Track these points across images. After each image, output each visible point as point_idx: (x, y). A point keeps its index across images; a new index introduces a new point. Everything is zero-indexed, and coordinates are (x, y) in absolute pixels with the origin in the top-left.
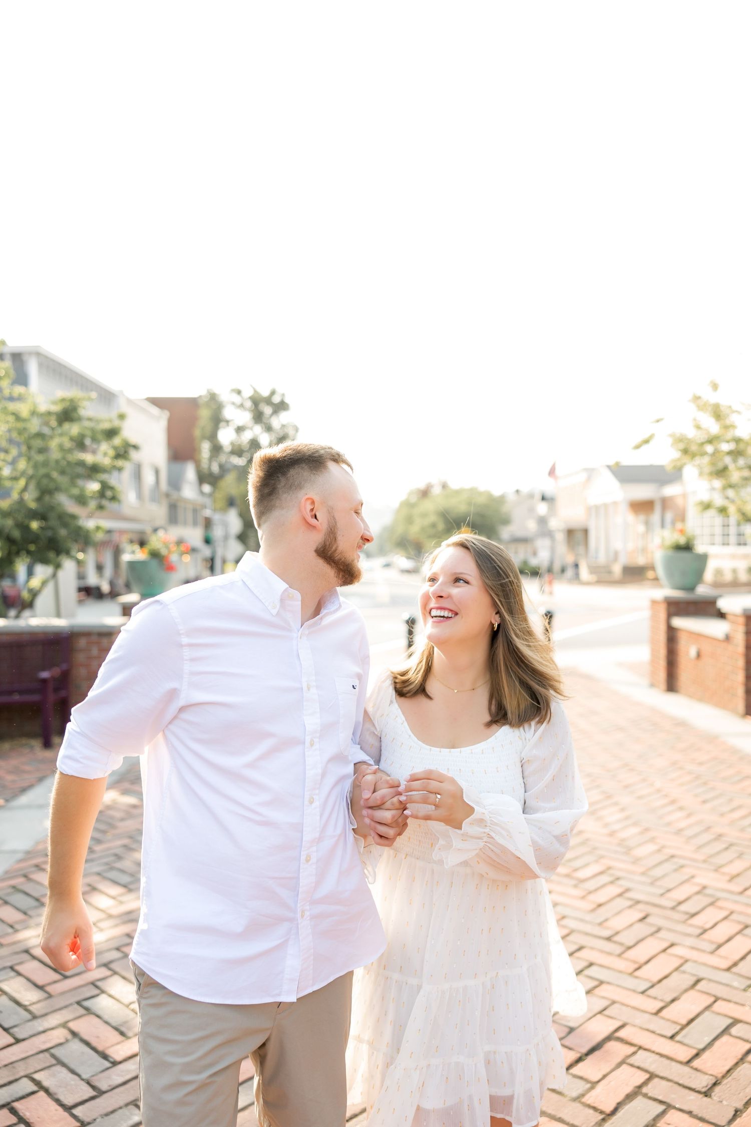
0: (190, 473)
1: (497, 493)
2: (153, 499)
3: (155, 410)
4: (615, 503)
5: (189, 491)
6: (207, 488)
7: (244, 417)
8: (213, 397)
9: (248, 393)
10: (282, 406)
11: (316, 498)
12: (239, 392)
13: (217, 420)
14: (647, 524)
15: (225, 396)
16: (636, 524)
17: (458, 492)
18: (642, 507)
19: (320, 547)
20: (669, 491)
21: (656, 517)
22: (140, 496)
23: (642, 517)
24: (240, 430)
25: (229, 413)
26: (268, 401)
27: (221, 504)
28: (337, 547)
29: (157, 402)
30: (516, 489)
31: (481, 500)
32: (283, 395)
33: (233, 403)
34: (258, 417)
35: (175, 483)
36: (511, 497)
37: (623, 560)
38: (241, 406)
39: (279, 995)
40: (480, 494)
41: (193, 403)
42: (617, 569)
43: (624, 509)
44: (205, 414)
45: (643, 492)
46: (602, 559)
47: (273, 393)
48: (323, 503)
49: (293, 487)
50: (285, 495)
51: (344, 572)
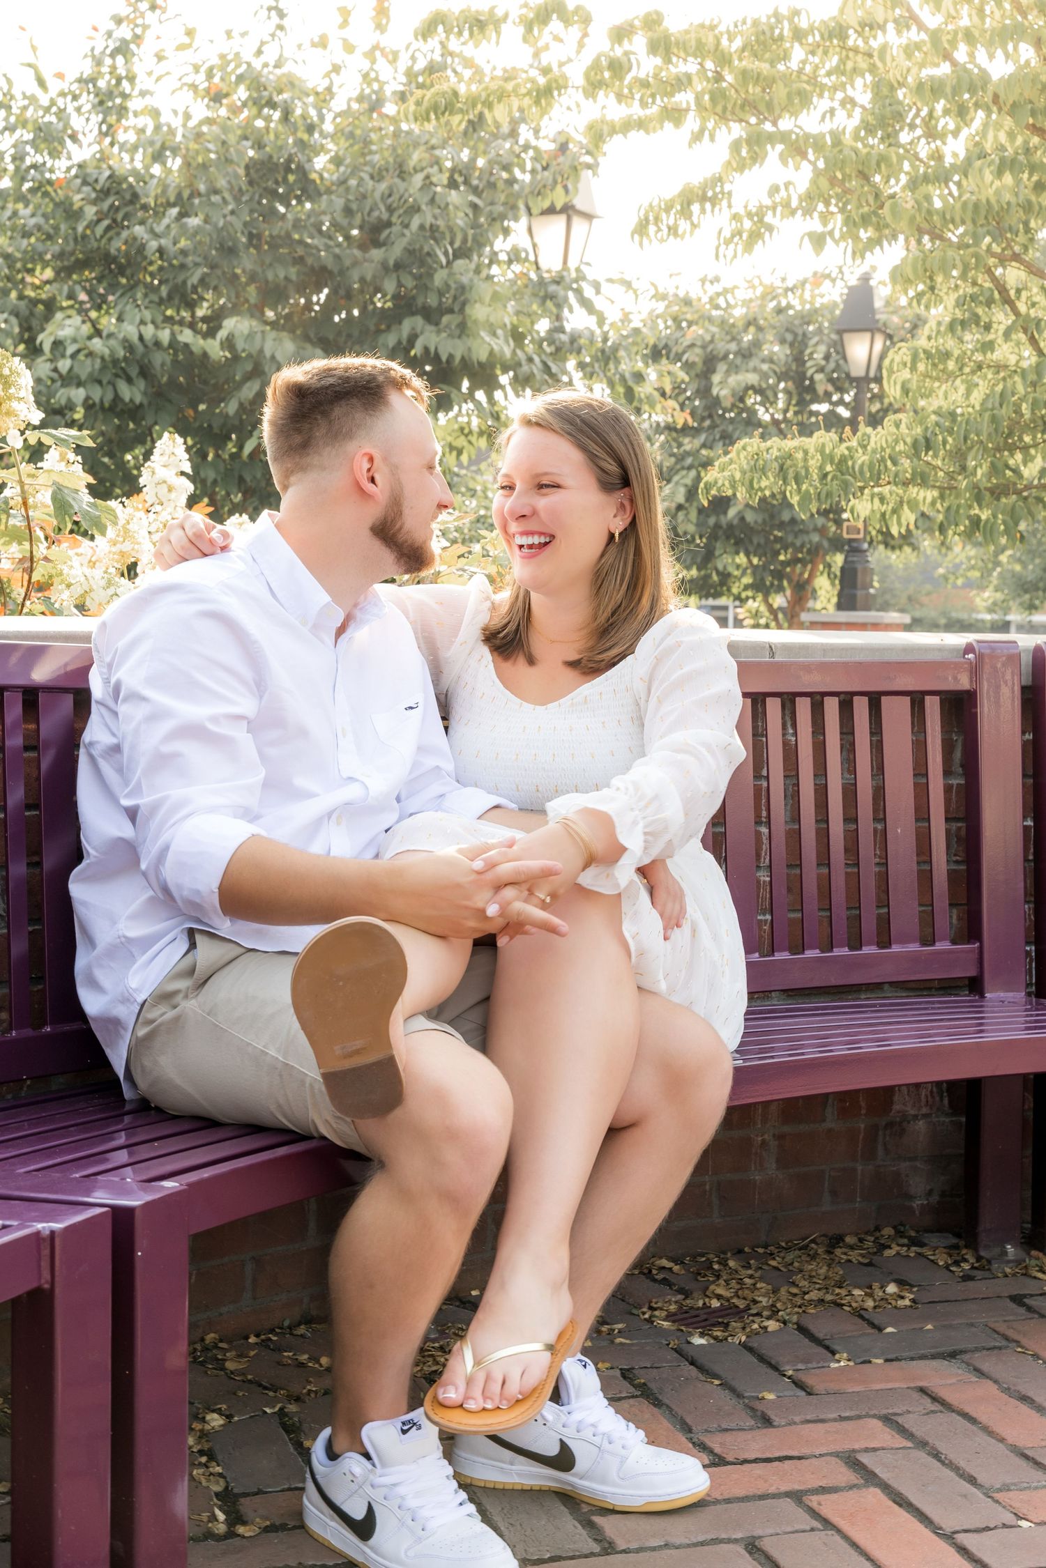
48: (385, 459)
49: (339, 435)
50: (328, 449)
51: (409, 557)
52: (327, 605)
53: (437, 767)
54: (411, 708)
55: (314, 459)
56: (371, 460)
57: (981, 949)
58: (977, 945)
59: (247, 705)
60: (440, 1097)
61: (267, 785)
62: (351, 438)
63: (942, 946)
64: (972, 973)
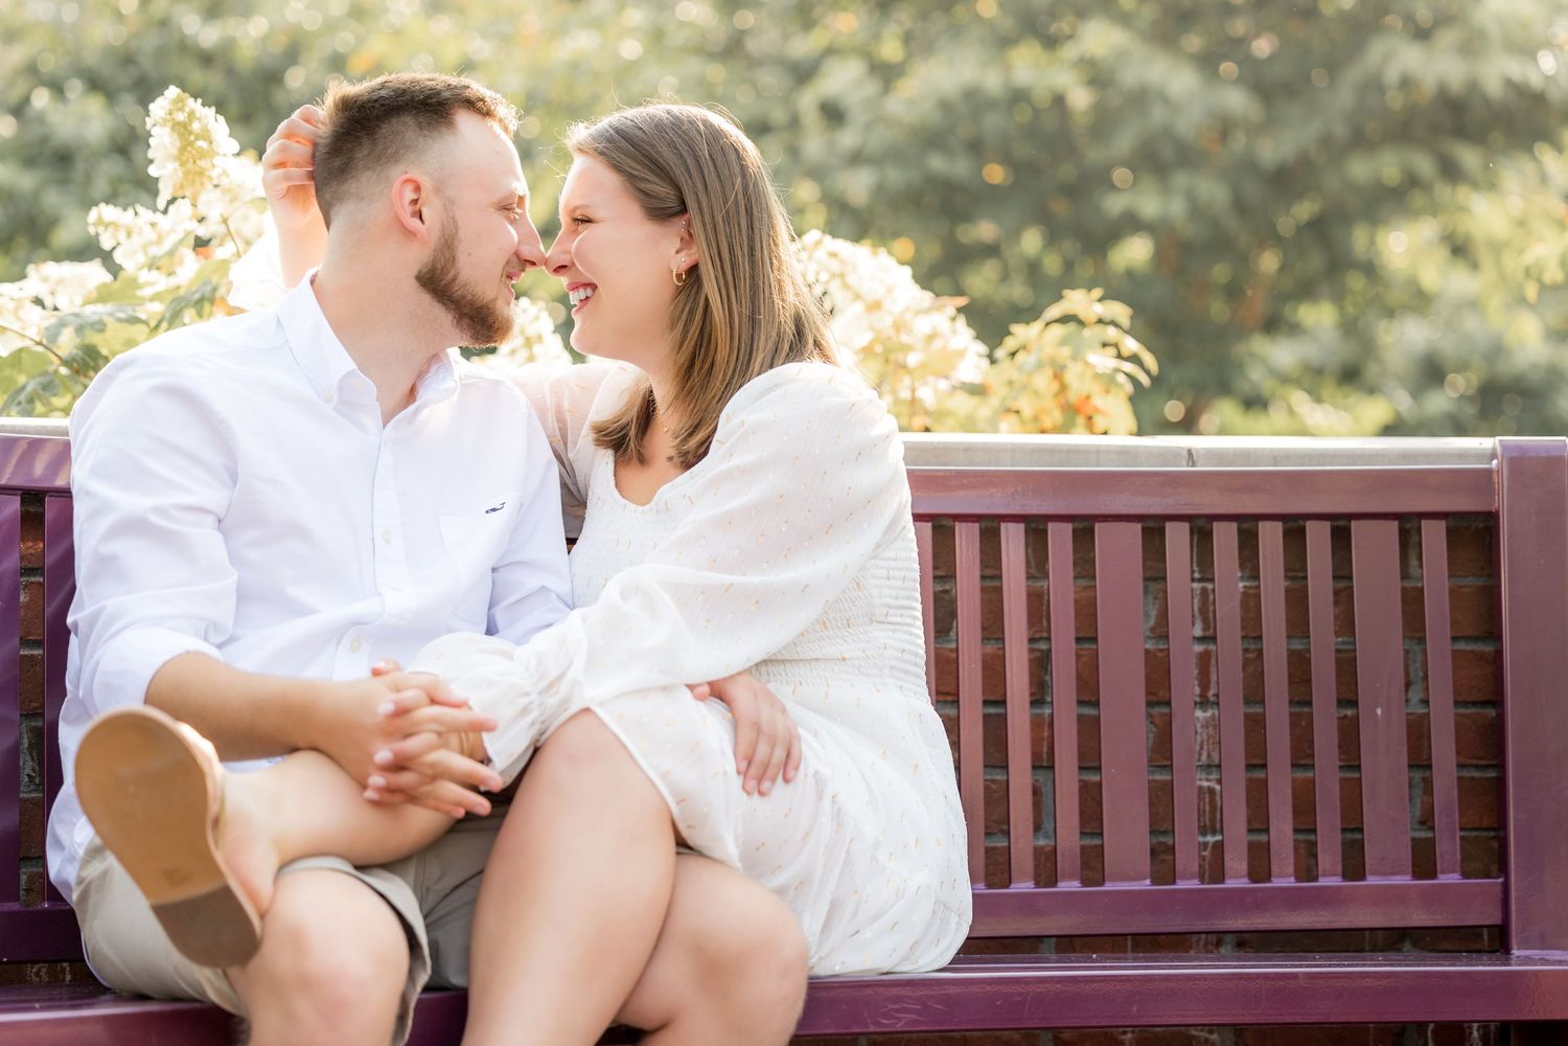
11: (424, 181)
19: (424, 271)
48: (438, 190)
49: (383, 159)
50: (368, 173)
51: (472, 319)
52: (349, 375)
53: (543, 588)
54: (494, 510)
55: (352, 186)
56: (418, 189)
57: (1506, 886)
58: (1501, 880)
59: (214, 496)
60: (297, 940)
61: (243, 595)
62: (397, 161)
63: (1449, 879)
64: (1495, 918)
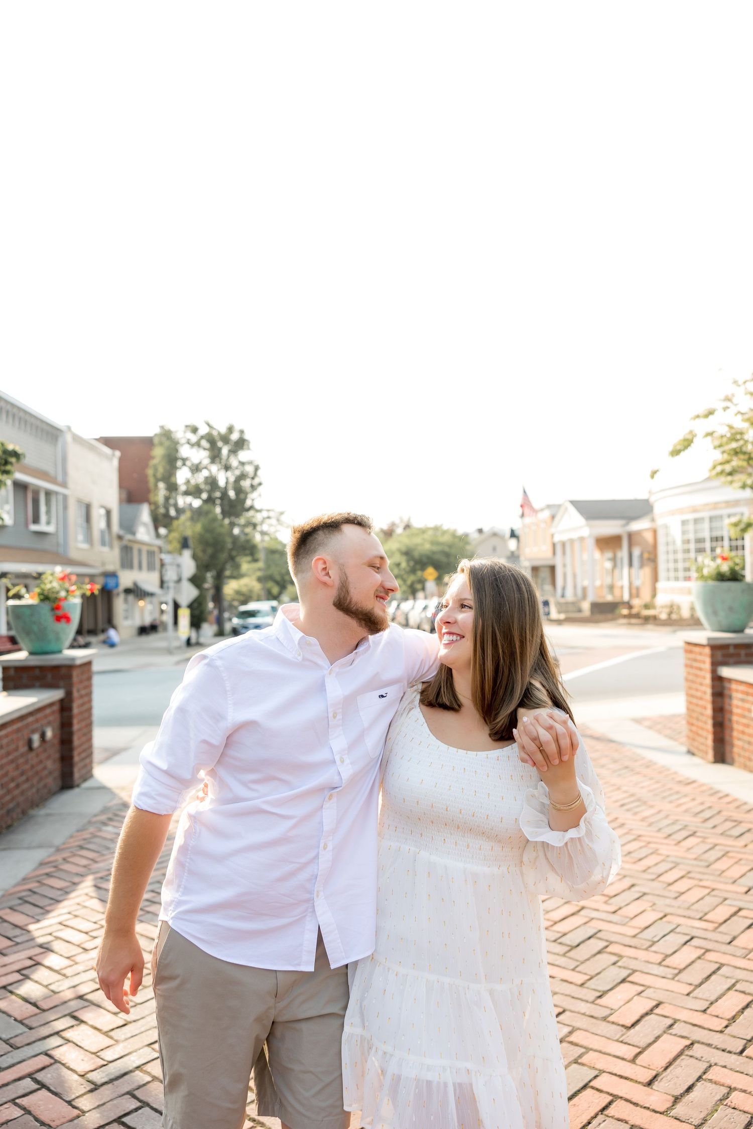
0: (145, 514)
1: (460, 532)
2: (103, 543)
3: (107, 450)
4: (582, 539)
5: (144, 533)
6: (163, 531)
7: (200, 456)
8: (167, 434)
9: (203, 430)
10: (241, 444)
11: (328, 558)
12: (195, 430)
13: (172, 460)
14: (614, 560)
15: (181, 435)
16: (602, 561)
17: (423, 531)
18: (608, 543)
19: (336, 600)
20: (635, 526)
21: (623, 553)
22: (89, 539)
23: (609, 554)
24: (196, 469)
25: (185, 451)
26: (225, 439)
27: (176, 545)
28: (351, 598)
29: (109, 442)
30: (480, 528)
31: (446, 539)
32: (242, 432)
33: (188, 442)
34: (215, 456)
35: (129, 526)
36: (475, 536)
37: (591, 597)
38: (198, 444)
39: (299, 965)
40: (445, 533)
41: (148, 442)
42: (586, 606)
43: (591, 543)
44: (158, 452)
45: (610, 528)
46: (570, 596)
47: (230, 430)
